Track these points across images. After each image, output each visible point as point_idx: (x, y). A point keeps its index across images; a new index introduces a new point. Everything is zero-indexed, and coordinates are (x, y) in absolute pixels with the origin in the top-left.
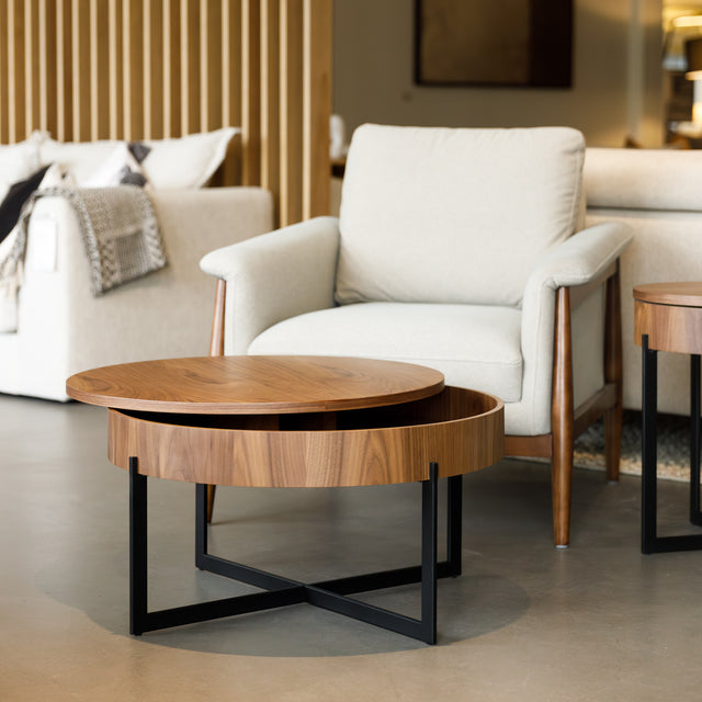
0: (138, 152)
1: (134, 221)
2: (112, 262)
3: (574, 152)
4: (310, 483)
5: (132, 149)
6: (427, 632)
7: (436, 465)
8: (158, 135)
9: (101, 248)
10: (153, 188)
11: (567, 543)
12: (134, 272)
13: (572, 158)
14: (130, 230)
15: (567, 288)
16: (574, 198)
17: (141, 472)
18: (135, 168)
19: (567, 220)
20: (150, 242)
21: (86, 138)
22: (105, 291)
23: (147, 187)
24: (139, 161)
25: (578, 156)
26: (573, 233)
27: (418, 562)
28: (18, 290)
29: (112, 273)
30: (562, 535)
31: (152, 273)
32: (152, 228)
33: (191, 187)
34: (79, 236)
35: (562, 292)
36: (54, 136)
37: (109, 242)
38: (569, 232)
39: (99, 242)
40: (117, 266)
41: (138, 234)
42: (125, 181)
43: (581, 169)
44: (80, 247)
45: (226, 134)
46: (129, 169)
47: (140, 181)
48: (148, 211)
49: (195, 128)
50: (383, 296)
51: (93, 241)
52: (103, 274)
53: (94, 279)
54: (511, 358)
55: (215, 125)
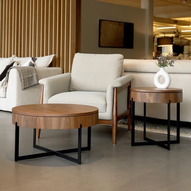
0: (34, 59)
1: (32, 74)
2: (26, 83)
3: (121, 59)
4: (53, 128)
5: (32, 59)
6: (79, 162)
7: (81, 125)
8: (39, 56)
9: (24, 79)
10: (37, 67)
11: (115, 144)
12: (31, 85)
13: (120, 60)
14: (31, 76)
15: (116, 88)
16: (121, 69)
17: (18, 125)
18: (33, 62)
19: (119, 74)
20: (35, 78)
21: (24, 56)
22: (25, 89)
23: (35, 66)
24: (34, 61)
25: (122, 60)
26: (121, 76)
27: (77, 147)
28: (6, 88)
29: (26, 85)
30: (114, 142)
31: (35, 85)
32: (35, 75)
33: (45, 67)
34: (19, 77)
35: (115, 89)
36: (17, 56)
37: (26, 78)
38: (119, 76)
39: (23, 78)
40: (27, 83)
41: (32, 77)
42: (30, 65)
43: (123, 63)
44: (19, 79)
45: (53, 55)
46: (31, 63)
47: (33, 65)
48: (35, 72)
49: (47, 55)
50: (80, 90)
51: (22, 78)
52: (24, 86)
53: (22, 86)
54: (104, 103)
55: (51, 54)
